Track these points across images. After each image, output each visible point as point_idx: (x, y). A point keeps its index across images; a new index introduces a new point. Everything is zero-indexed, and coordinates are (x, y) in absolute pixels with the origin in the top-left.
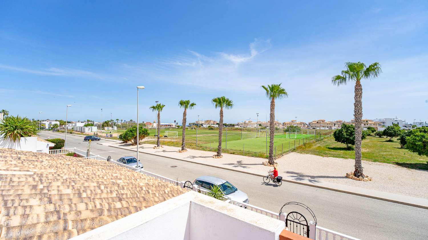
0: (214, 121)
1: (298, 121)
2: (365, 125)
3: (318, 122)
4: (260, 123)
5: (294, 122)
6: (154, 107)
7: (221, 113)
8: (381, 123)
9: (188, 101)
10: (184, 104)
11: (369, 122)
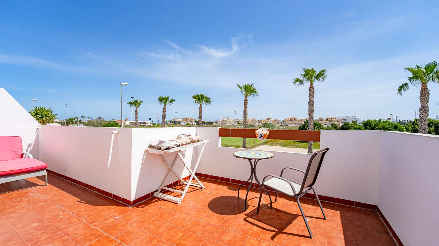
0: (193, 119)
1: (273, 118)
2: (330, 122)
3: (290, 120)
4: (238, 121)
5: (269, 119)
6: (131, 103)
7: (200, 109)
8: (343, 120)
9: (168, 97)
10: (164, 100)
11: (334, 120)
